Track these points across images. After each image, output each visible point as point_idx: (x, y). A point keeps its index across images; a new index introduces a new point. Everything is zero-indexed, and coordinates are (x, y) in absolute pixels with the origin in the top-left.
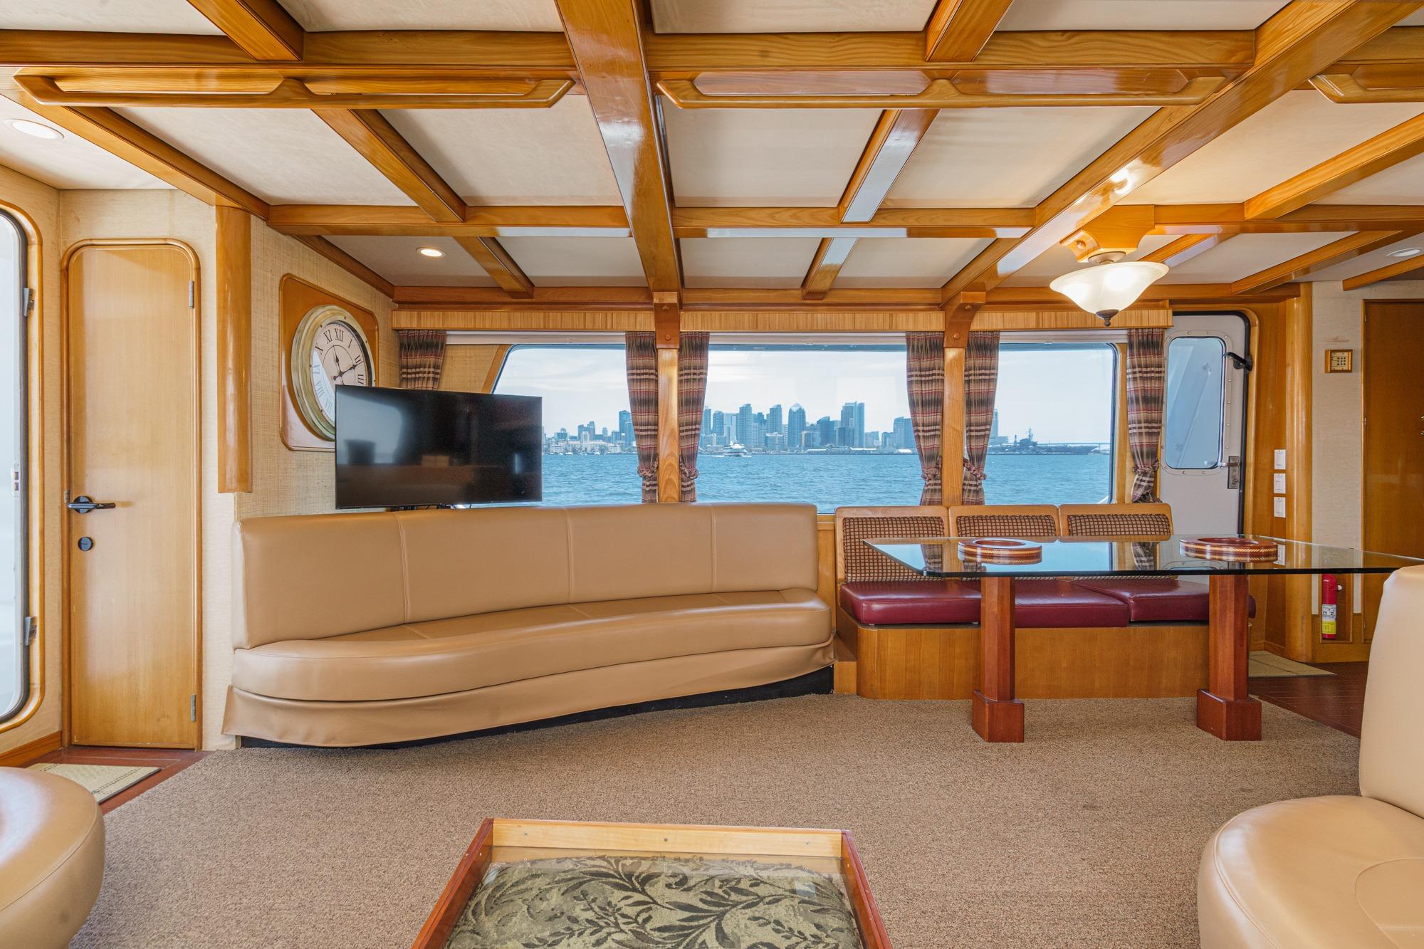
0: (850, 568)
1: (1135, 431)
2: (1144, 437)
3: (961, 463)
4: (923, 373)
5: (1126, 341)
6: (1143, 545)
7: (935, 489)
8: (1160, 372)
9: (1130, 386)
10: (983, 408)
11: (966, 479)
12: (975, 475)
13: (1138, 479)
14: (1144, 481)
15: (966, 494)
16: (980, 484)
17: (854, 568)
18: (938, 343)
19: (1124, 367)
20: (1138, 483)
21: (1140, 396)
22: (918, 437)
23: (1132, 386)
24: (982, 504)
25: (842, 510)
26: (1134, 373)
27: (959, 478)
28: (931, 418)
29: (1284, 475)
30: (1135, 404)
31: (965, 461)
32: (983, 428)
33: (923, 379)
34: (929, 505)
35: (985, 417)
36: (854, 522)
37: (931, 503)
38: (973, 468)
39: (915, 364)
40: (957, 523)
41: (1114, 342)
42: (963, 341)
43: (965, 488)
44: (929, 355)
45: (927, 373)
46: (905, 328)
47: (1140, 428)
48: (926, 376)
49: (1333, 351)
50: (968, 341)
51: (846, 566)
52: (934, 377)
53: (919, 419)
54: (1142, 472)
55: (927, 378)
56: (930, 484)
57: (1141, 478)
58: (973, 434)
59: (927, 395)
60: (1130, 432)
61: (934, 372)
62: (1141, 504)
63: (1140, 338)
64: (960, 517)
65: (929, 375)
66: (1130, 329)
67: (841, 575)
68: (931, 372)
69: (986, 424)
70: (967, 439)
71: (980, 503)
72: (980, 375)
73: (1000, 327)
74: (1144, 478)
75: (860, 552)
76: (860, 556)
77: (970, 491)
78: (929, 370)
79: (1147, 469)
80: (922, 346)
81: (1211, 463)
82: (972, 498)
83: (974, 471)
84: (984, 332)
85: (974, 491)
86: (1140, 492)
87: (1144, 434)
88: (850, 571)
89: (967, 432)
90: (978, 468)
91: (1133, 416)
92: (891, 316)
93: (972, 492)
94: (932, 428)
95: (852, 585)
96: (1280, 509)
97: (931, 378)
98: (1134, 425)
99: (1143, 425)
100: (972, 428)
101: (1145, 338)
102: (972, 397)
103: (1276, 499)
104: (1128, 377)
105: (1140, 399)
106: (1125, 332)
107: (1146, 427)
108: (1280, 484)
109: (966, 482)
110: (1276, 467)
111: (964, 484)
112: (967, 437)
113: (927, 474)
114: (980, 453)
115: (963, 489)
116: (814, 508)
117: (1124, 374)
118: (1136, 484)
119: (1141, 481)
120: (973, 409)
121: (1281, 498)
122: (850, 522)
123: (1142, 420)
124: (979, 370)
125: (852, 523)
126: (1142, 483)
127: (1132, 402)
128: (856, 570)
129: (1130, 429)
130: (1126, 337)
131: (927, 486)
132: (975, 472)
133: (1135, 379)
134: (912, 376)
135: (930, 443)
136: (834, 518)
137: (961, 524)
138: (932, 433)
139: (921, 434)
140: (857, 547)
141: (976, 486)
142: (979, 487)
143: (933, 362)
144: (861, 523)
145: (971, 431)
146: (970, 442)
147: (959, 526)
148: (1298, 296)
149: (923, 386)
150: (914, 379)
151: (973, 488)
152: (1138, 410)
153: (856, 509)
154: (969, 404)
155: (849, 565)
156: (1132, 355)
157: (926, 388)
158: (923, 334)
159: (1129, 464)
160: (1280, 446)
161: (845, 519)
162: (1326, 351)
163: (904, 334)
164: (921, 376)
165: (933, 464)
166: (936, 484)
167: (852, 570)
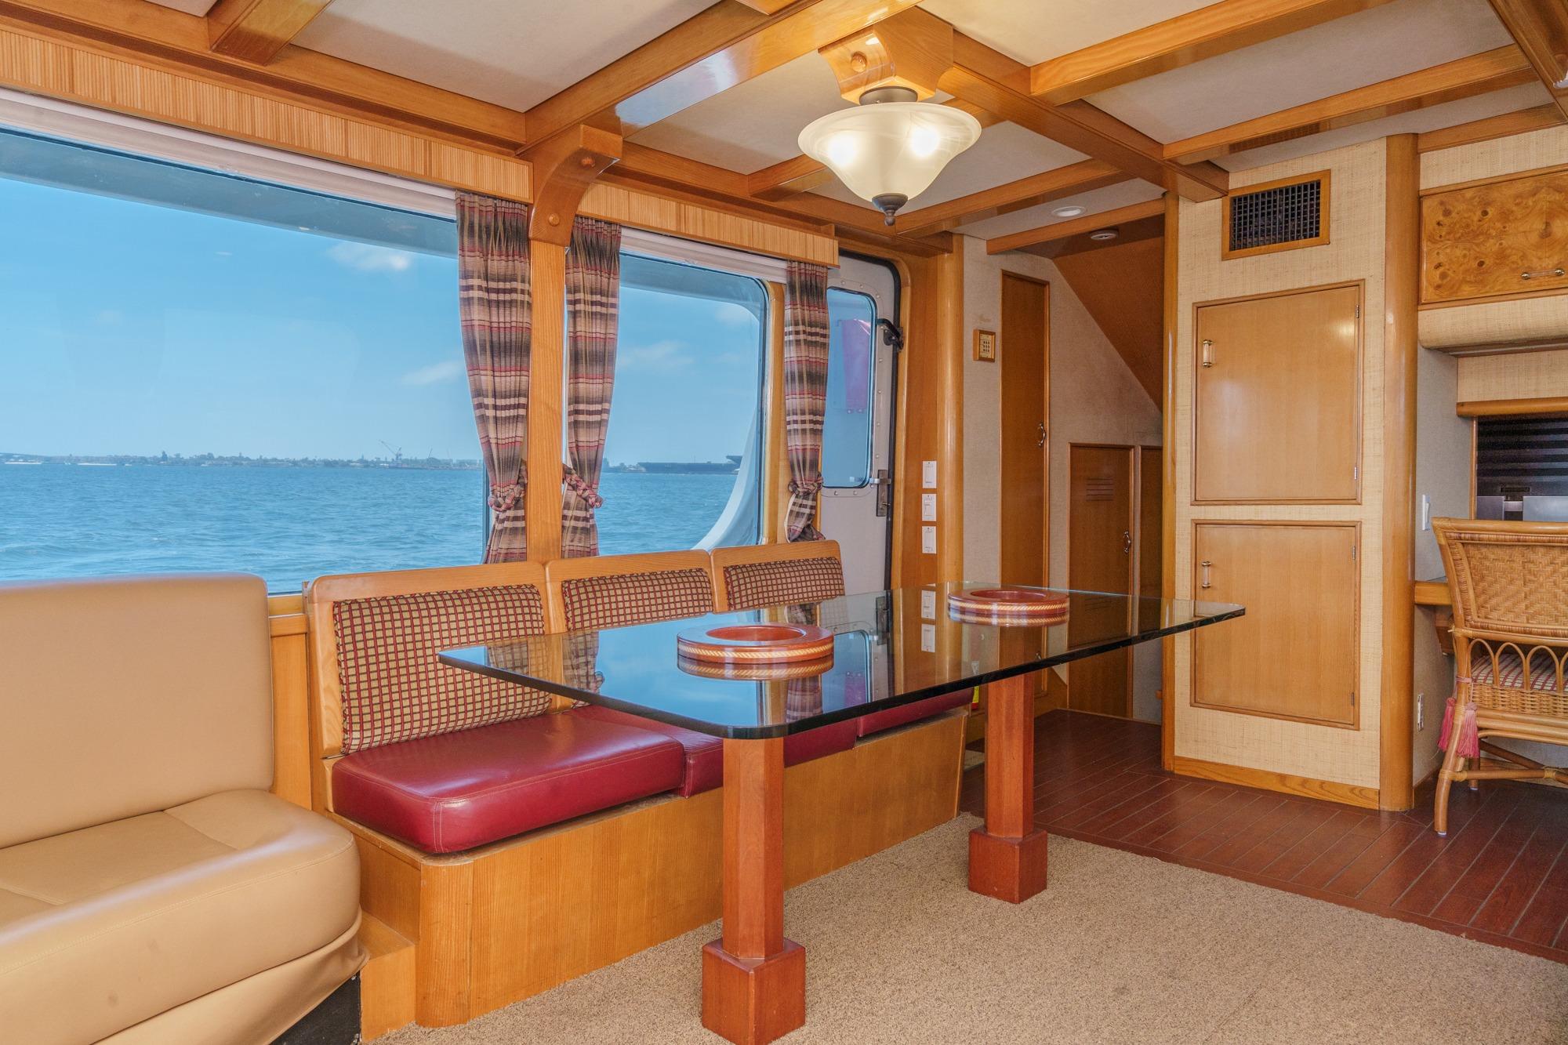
0: (356, 719)
1: (796, 426)
2: (808, 436)
3: (559, 474)
4: (493, 285)
5: (783, 280)
6: (803, 607)
7: (516, 529)
8: (824, 336)
9: (791, 353)
10: (598, 370)
11: (567, 506)
12: (586, 500)
13: (794, 504)
14: (805, 506)
15: (568, 536)
16: (592, 516)
17: (367, 718)
18: (520, 225)
19: (781, 322)
20: (797, 509)
21: (804, 370)
22: (483, 419)
23: (793, 354)
24: (595, 555)
25: (327, 583)
26: (797, 333)
27: (557, 506)
28: (506, 382)
29: (934, 496)
30: (797, 384)
31: (567, 472)
32: (598, 407)
33: (493, 296)
34: (505, 561)
35: (601, 386)
36: (360, 609)
37: (508, 557)
38: (584, 485)
39: (475, 262)
40: (564, 593)
41: (766, 278)
42: (563, 233)
43: (567, 523)
44: (504, 249)
45: (501, 285)
46: (457, 180)
47: (803, 422)
48: (498, 291)
49: (982, 332)
50: (572, 234)
51: (347, 716)
52: (514, 296)
53: (486, 381)
54: (805, 492)
55: (501, 297)
56: (507, 519)
57: (800, 501)
58: (582, 418)
59: (502, 330)
60: (788, 427)
61: (514, 285)
62: (801, 544)
63: (803, 278)
64: (569, 582)
65: (505, 291)
66: (792, 261)
67: (331, 736)
68: (508, 285)
69: (602, 400)
70: (570, 428)
71: (591, 552)
72: (593, 303)
73: (623, 217)
74: (805, 502)
75: (379, 679)
76: (380, 687)
77: (575, 529)
78: (505, 281)
79: (812, 487)
80: (488, 228)
81: (860, 480)
82: (578, 545)
83: (585, 490)
84: (597, 221)
85: (583, 528)
86: (800, 524)
87: (808, 432)
88: (356, 727)
89: (570, 414)
90: (590, 487)
91: (793, 402)
92: (428, 148)
93: (579, 531)
94: (512, 401)
95: (363, 755)
96: (929, 542)
97: (508, 297)
98: (795, 418)
99: (807, 417)
100: (582, 407)
101: (808, 278)
102: (581, 345)
103: (924, 528)
104: (786, 338)
105: (805, 376)
106: (783, 265)
107: (811, 422)
108: (929, 511)
109: (569, 513)
110: (925, 486)
111: (564, 517)
112: (570, 424)
113: (504, 498)
114: (593, 457)
115: (563, 527)
116: (259, 583)
117: (781, 334)
118: (791, 511)
119: (801, 506)
120: (582, 369)
121: (930, 528)
122: (350, 610)
123: (807, 411)
124: (592, 293)
125: (356, 613)
126: (803, 510)
127: (793, 379)
128: (372, 721)
129: (789, 423)
130: (784, 273)
131: (503, 521)
132: (586, 493)
133: (798, 342)
134: (469, 288)
135: (508, 433)
136: (305, 605)
137: (571, 596)
138: (512, 412)
139: (490, 413)
140: (373, 668)
141: (586, 519)
142: (591, 522)
143: (510, 263)
144: (377, 611)
145: (577, 412)
146: (576, 435)
147: (568, 600)
148: (950, 252)
149: (494, 310)
150: (476, 294)
151: (580, 524)
152: (802, 393)
153: (359, 580)
154: (576, 358)
155: (355, 711)
156: (793, 303)
157: (500, 317)
158: (490, 202)
159: (784, 480)
160: (929, 458)
161: (337, 604)
162: (975, 331)
163: (451, 195)
164: (488, 290)
165: (514, 476)
166: (516, 519)
167: (362, 723)
